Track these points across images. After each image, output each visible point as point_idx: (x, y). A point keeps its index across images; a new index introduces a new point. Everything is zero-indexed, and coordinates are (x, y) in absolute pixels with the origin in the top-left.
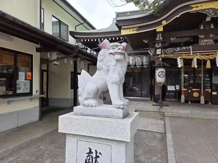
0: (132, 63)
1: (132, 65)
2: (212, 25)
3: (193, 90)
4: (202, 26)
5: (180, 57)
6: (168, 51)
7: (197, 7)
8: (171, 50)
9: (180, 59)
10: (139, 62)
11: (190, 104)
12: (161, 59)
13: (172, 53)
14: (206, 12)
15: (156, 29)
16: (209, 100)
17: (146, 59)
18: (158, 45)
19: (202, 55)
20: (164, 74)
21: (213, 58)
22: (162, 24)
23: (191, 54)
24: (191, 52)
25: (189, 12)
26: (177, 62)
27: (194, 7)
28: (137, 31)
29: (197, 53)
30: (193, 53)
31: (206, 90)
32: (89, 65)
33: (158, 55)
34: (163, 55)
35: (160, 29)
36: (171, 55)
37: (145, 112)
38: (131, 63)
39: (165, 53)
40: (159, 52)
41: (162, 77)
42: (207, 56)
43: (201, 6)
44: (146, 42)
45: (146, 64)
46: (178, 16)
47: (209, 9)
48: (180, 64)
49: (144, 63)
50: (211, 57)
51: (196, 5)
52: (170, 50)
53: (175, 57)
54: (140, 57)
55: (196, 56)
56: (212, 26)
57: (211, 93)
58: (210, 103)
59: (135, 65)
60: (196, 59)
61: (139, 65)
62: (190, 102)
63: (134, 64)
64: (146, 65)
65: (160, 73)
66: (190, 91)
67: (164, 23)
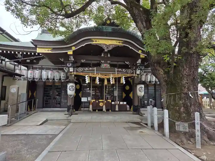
0: (51, 77)
1: (51, 79)
2: (109, 54)
3: (100, 100)
4: (103, 54)
5: (87, 75)
6: (79, 70)
7: (96, 41)
8: (82, 69)
9: (88, 77)
10: (57, 77)
11: (97, 112)
12: (73, 76)
13: (82, 72)
14: (101, 45)
15: (67, 52)
16: (110, 109)
17: (63, 74)
18: (69, 64)
19: (102, 75)
20: (74, 88)
21: (109, 78)
22: (72, 49)
23: (95, 74)
24: (95, 72)
25: (91, 44)
26: (86, 78)
27: (94, 41)
28: (52, 51)
29: (99, 73)
30: (96, 73)
31: (108, 100)
32: (3, 76)
33: (71, 72)
34: (75, 73)
35: (70, 52)
36: (81, 73)
37: (56, 121)
38: (49, 77)
39: (77, 71)
40: (71, 70)
41: (72, 90)
42: (105, 76)
43: (99, 41)
44: (62, 61)
45: (63, 78)
46: (84, 45)
47: (103, 44)
48: (87, 81)
49: (62, 78)
50: (107, 77)
51: (96, 40)
52: (80, 69)
53: (84, 75)
54: (58, 72)
55: (98, 75)
56: (109, 56)
57: (111, 103)
58: (110, 111)
59: (54, 79)
60: (99, 78)
61: (57, 79)
62: (97, 111)
63: (52, 78)
64: (63, 80)
65: (70, 87)
66: (97, 102)
67: (74, 48)
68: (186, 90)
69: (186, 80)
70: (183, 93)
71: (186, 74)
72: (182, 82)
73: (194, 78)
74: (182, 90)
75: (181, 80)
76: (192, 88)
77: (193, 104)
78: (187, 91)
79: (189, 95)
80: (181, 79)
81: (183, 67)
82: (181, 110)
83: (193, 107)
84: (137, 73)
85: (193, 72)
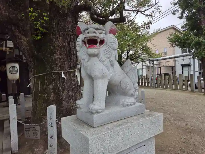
68: (58, 68)
69: (58, 53)
70: (53, 73)
71: (58, 46)
72: (53, 57)
73: (69, 52)
74: (52, 68)
75: (53, 55)
76: (66, 65)
77: (66, 87)
78: (59, 70)
79: (62, 76)
80: (52, 53)
81: (55, 35)
82: (50, 98)
83: (66, 92)
84: (8, 46)
85: (69, 43)
